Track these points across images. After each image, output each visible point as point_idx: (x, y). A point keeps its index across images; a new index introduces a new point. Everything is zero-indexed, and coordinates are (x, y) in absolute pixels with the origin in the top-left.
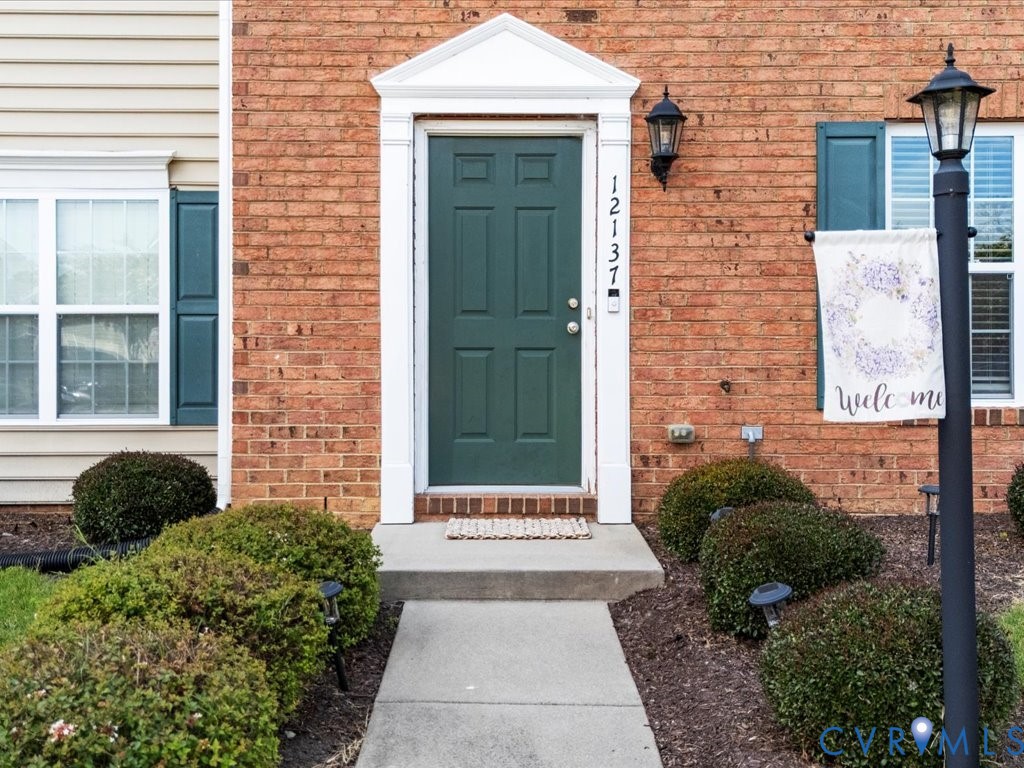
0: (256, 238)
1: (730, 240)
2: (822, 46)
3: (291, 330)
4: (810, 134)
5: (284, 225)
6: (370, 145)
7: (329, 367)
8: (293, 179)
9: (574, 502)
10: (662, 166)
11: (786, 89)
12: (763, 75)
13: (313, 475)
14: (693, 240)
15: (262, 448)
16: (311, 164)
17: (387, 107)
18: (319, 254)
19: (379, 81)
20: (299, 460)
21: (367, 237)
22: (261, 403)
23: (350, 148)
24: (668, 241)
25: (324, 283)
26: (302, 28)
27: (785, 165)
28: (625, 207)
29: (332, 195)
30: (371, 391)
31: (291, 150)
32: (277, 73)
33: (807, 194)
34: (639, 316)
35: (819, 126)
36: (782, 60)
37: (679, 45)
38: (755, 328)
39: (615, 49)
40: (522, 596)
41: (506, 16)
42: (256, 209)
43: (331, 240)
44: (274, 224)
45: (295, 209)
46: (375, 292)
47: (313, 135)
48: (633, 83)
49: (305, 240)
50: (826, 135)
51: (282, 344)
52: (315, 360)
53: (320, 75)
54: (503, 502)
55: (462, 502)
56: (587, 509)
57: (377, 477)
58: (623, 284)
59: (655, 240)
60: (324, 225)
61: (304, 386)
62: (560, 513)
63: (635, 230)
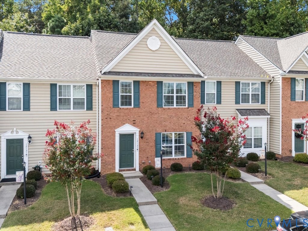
0: (103, 145)
1: (148, 144)
2: (156, 126)
3: (107, 154)
4: (155, 134)
5: (106, 144)
6: (115, 136)
7: (110, 158)
8: (107, 140)
9: (134, 169)
10: (142, 138)
11: (153, 130)
12: (151, 128)
13: (109, 168)
14: (144, 144)
15: (104, 166)
16: (109, 138)
17: (116, 132)
18: (109, 147)
19: (116, 130)
20: (107, 167)
21: (114, 145)
22: (104, 162)
23: (113, 136)
24: (142, 144)
25: (110, 149)
26: (108, 125)
27: (152, 137)
28: (138, 141)
29: (111, 141)
30: (115, 160)
31: (107, 137)
32: (105, 130)
33: (155, 139)
34: (140, 151)
35: (156, 133)
36: (152, 127)
37: (143, 126)
38: (150, 152)
39: (137, 126)
40: (132, 178)
41: (127, 124)
42: (103, 143)
43: (111, 145)
44: (105, 144)
45: (107, 143)
46: (115, 150)
47: (109, 135)
48: (139, 130)
49: (108, 145)
50: (156, 134)
51: (106, 156)
52: (109, 157)
53: (110, 130)
54: (127, 170)
55: (123, 170)
56: (135, 170)
57: (115, 168)
58: (138, 149)
59: (141, 144)
60: (110, 144)
61: (108, 159)
62: (132, 170)
63: (139, 143)
